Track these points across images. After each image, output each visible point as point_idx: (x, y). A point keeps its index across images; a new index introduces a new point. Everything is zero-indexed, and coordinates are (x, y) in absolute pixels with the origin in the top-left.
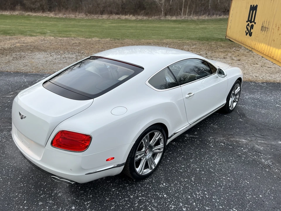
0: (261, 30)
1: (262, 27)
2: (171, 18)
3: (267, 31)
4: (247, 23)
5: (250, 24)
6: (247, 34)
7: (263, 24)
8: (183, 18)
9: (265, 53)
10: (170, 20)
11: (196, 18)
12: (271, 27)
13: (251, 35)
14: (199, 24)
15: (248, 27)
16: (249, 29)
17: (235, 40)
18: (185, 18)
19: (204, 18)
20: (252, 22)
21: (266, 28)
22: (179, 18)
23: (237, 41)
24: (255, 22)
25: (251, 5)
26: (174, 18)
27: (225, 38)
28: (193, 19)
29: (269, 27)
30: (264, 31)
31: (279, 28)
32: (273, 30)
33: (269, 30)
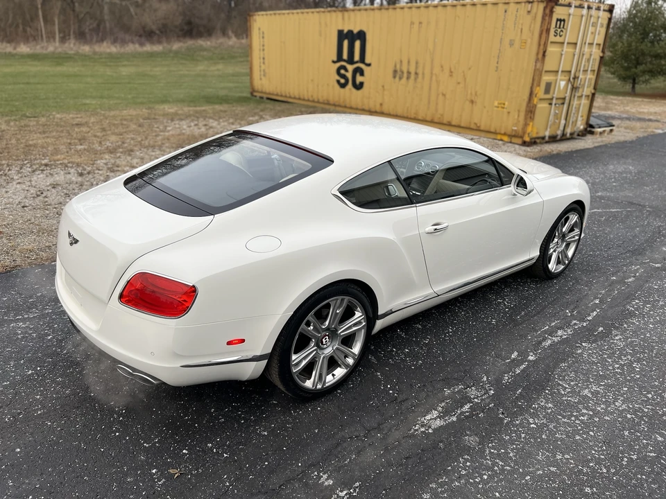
0: (395, 77)
1: (395, 72)
2: (15, 48)
3: (416, 79)
4: (338, 65)
5: (350, 68)
6: (343, 86)
7: (395, 66)
8: (51, 49)
9: (420, 118)
10: (16, 54)
11: (86, 49)
12: (427, 72)
13: (359, 86)
14: (109, 64)
15: (342, 72)
16: (349, 75)
17: (299, 99)
18: (56, 48)
19: (108, 50)
20: (357, 62)
21: (409, 73)
22: (38, 49)
23: (308, 100)
24: (367, 61)
25: (340, 28)
26: (24, 49)
27: (249, 95)
28: (80, 51)
29: (420, 71)
30: (404, 79)
31: (451, 72)
32: (434, 78)
33: (420, 76)
